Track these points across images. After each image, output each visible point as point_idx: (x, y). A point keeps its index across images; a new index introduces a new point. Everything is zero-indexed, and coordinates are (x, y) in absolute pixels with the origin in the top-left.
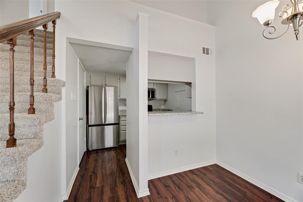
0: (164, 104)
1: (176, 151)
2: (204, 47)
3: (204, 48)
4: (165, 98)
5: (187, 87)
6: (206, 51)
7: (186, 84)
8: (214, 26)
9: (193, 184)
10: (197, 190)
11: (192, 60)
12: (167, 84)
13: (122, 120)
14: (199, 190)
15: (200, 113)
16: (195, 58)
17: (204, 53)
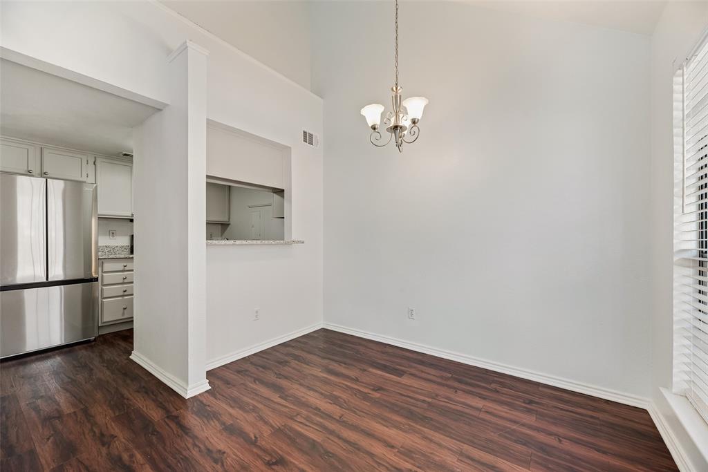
0: (220, 234)
1: (257, 312)
2: (305, 130)
3: (305, 133)
4: (223, 219)
5: (276, 197)
6: (308, 138)
7: (274, 193)
8: (322, 98)
9: (286, 358)
10: (294, 363)
11: (286, 150)
12: (230, 186)
13: (105, 270)
14: (296, 362)
15: (298, 242)
16: (290, 148)
17: (305, 141)
